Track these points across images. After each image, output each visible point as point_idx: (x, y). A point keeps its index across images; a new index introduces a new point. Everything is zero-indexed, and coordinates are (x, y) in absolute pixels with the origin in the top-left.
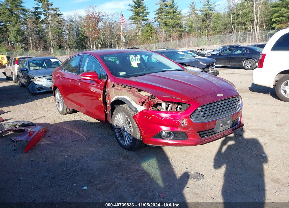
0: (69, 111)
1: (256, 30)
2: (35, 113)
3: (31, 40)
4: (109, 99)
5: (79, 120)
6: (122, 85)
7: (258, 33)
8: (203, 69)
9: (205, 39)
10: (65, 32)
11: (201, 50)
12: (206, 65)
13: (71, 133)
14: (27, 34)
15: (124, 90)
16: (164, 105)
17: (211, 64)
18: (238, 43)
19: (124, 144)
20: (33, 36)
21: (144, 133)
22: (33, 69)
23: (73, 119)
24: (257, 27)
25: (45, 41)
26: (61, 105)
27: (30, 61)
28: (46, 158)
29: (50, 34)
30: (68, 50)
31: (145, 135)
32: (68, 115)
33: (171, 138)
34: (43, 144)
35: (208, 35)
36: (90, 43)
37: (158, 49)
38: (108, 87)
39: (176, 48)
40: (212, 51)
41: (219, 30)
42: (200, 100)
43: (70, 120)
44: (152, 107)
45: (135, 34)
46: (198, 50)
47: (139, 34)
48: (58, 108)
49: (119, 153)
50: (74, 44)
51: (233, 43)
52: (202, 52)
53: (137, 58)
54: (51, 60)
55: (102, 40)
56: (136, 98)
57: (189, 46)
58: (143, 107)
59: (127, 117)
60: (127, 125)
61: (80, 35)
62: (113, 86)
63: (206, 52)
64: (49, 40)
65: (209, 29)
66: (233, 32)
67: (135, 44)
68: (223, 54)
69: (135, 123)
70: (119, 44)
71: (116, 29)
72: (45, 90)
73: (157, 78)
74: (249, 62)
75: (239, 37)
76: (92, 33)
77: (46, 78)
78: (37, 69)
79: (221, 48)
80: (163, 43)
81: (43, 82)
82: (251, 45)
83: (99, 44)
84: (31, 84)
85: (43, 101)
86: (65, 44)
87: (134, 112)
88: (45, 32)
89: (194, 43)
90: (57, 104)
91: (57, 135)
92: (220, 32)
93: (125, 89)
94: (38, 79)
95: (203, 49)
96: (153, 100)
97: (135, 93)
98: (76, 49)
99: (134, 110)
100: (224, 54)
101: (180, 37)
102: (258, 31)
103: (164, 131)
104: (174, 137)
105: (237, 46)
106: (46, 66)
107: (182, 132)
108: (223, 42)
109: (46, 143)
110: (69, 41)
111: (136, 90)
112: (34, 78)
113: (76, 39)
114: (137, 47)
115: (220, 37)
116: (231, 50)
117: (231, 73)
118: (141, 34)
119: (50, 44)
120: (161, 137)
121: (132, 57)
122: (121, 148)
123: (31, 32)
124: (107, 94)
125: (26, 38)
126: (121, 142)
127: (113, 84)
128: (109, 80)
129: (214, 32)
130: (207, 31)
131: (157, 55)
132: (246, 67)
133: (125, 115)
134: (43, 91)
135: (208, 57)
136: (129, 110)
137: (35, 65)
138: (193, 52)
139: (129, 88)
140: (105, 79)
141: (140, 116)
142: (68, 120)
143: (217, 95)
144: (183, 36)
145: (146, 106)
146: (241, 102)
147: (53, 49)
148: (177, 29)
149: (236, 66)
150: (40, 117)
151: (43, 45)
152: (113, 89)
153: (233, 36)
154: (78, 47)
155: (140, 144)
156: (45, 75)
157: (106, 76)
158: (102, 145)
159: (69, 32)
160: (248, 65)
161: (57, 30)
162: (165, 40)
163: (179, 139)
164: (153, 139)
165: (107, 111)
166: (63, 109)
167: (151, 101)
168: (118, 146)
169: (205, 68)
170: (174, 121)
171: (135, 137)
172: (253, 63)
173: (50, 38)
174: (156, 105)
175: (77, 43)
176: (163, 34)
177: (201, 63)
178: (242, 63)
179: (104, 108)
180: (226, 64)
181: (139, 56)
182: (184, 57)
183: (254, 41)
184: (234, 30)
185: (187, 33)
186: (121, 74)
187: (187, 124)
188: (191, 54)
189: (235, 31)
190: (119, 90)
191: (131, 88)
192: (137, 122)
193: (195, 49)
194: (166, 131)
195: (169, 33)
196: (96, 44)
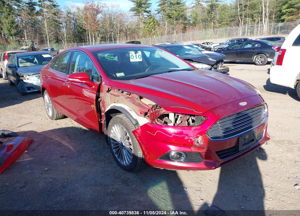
0: (59, 116)
1: (265, 22)
2: (21, 118)
3: (25, 33)
4: (104, 106)
5: (71, 127)
6: (119, 90)
7: (267, 25)
8: (213, 66)
9: (210, 31)
10: (62, 24)
11: (207, 44)
12: (215, 61)
13: (60, 145)
14: (22, 27)
15: (121, 97)
16: (172, 116)
17: (221, 60)
18: (245, 37)
19: (122, 163)
20: (28, 29)
21: (147, 153)
22: (22, 66)
23: (64, 126)
24: (265, 19)
25: (41, 34)
26: (51, 109)
27: (19, 57)
28: (24, 183)
29: (46, 26)
30: (66, 44)
31: (148, 156)
32: (59, 121)
33: (182, 160)
34: (24, 162)
35: (214, 28)
36: (88, 36)
37: (161, 43)
38: (102, 92)
39: (180, 41)
40: (218, 44)
41: (226, 23)
42: (219, 112)
43: (60, 127)
44: (157, 118)
45: (137, 27)
46: (203, 44)
47: (141, 27)
48: (48, 113)
49: (115, 175)
50: (72, 37)
51: (240, 36)
52: (208, 46)
53: (137, 54)
54: (42, 55)
55: (101, 33)
56: (137, 108)
57: (193, 39)
58: (146, 118)
59: (125, 131)
60: (125, 140)
61: (78, 27)
62: (109, 91)
63: (212, 46)
64: (45, 33)
65: (215, 21)
66: (240, 24)
67: (136, 37)
68: (231, 49)
69: (135, 139)
70: (119, 38)
71: (117, 21)
72: (37, 89)
73: (162, 81)
74: (260, 57)
75: (246, 30)
76: (90, 25)
77: (36, 76)
78: (27, 66)
79: (228, 41)
80: (166, 36)
81: (33, 80)
82: (260, 39)
83: (98, 37)
84: (20, 82)
85: (33, 103)
86: (62, 38)
87: (134, 125)
88: (41, 24)
89: (198, 37)
90: (46, 107)
91: (42, 148)
92: (226, 24)
93: (123, 95)
94: (28, 77)
95: (209, 43)
96: (158, 110)
97: (135, 101)
98: (74, 42)
99: (134, 123)
100: (233, 48)
101: (184, 29)
102: (267, 24)
103: (172, 152)
104: (186, 159)
105: (246, 40)
106: (37, 62)
107: (196, 152)
108: (229, 35)
109: (28, 159)
110: (67, 35)
111: (137, 97)
112: (23, 76)
113: (74, 32)
114: (138, 40)
115: (226, 30)
116: (240, 44)
117: (241, 70)
118: (143, 26)
119: (46, 37)
120: (168, 158)
121: (132, 53)
122: (119, 168)
123: (25, 24)
124: (101, 100)
125: (20, 31)
126: (119, 160)
127: (109, 88)
128: (104, 83)
129: (220, 24)
130: (212, 23)
131: (162, 51)
132: (257, 62)
133: (122, 128)
134: (34, 91)
135: (215, 51)
136: (127, 122)
137: (25, 61)
138: (198, 46)
139: (128, 94)
140: (99, 81)
141: (142, 131)
142: (58, 127)
143: (240, 104)
144: (187, 29)
145: (149, 118)
146: (266, 110)
147: (49, 42)
148: (181, 21)
149: (246, 61)
150: (26, 123)
151: (39, 38)
152: (108, 94)
153: (240, 28)
154: (76, 40)
155: (143, 165)
156: (36, 72)
157: (100, 78)
158: (96, 163)
159: (67, 25)
160: (258, 61)
161: (54, 22)
162: (169, 33)
163: (192, 162)
164: (158, 160)
165: (101, 121)
166: (53, 114)
167: (156, 112)
168: (115, 164)
169: (215, 64)
170: (185, 139)
171: (136, 154)
172: (264, 58)
173: (46, 31)
174: (162, 117)
175: (75, 37)
176: (166, 26)
177: (210, 59)
178: (252, 58)
179: (98, 117)
180: (235, 59)
181: (140, 53)
182: (191, 52)
183: (262, 34)
184: (241, 22)
185: (192, 25)
186: (118, 75)
187: (203, 142)
188: (197, 48)
189: (242, 24)
190: (115, 95)
191: (131, 94)
192: (138, 139)
193: (200, 42)
194: (175, 151)
195: (172, 26)
196: (95, 37)
